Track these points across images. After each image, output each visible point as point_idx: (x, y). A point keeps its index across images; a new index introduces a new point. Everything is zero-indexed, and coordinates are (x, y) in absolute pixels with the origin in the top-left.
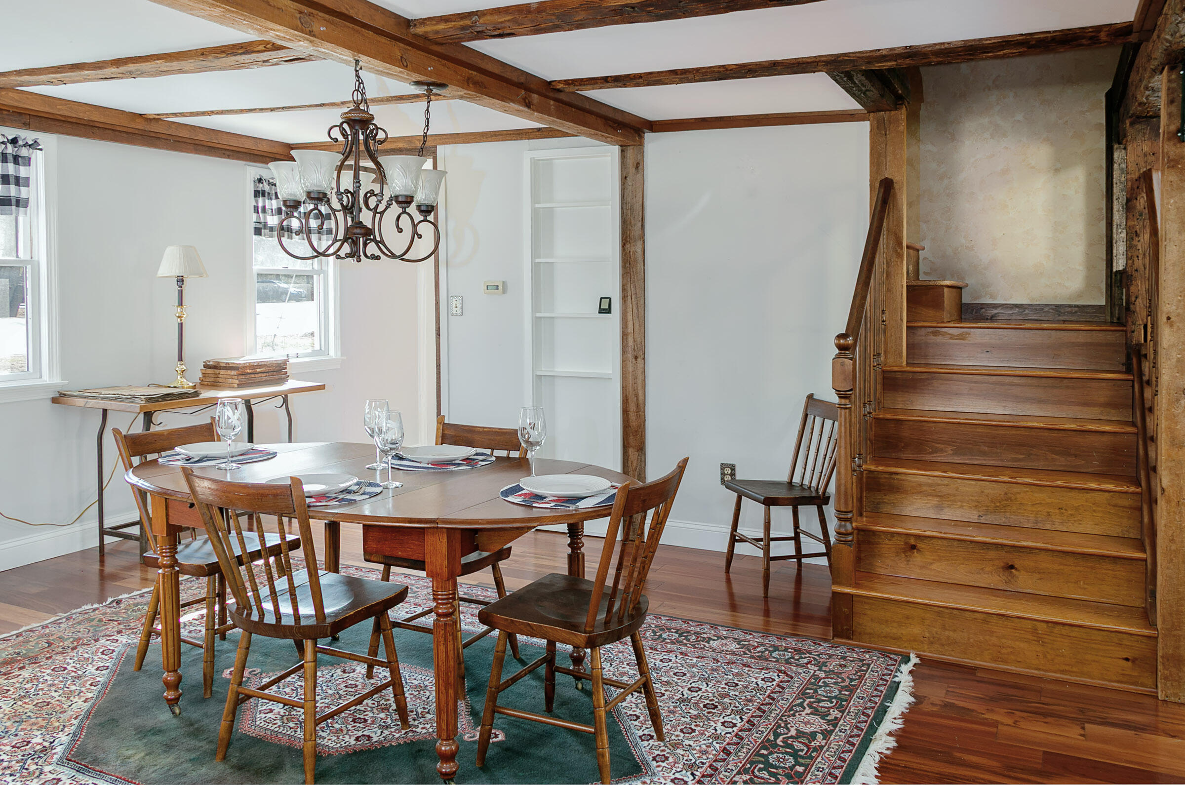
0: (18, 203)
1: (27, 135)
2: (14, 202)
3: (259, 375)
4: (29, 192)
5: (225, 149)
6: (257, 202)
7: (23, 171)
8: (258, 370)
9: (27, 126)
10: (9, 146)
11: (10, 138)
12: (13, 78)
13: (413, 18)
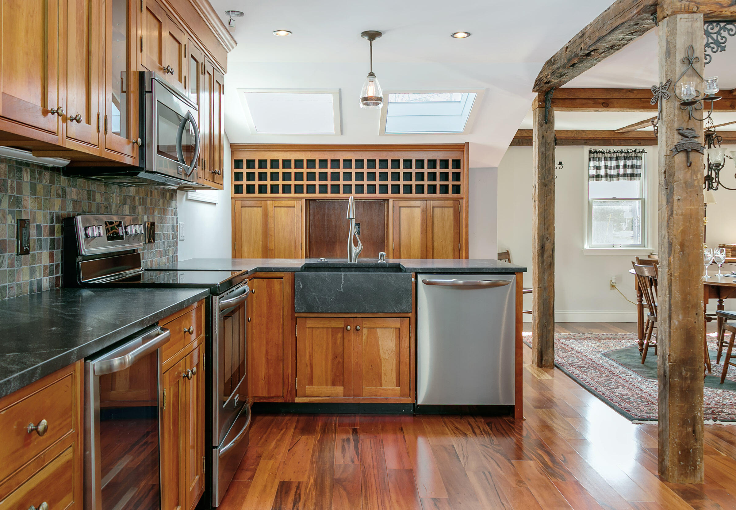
1: (640, 148)
2: (635, 175)
4: (641, 171)
7: (639, 163)
9: (640, 144)
10: (633, 153)
11: (633, 150)
12: (627, 129)
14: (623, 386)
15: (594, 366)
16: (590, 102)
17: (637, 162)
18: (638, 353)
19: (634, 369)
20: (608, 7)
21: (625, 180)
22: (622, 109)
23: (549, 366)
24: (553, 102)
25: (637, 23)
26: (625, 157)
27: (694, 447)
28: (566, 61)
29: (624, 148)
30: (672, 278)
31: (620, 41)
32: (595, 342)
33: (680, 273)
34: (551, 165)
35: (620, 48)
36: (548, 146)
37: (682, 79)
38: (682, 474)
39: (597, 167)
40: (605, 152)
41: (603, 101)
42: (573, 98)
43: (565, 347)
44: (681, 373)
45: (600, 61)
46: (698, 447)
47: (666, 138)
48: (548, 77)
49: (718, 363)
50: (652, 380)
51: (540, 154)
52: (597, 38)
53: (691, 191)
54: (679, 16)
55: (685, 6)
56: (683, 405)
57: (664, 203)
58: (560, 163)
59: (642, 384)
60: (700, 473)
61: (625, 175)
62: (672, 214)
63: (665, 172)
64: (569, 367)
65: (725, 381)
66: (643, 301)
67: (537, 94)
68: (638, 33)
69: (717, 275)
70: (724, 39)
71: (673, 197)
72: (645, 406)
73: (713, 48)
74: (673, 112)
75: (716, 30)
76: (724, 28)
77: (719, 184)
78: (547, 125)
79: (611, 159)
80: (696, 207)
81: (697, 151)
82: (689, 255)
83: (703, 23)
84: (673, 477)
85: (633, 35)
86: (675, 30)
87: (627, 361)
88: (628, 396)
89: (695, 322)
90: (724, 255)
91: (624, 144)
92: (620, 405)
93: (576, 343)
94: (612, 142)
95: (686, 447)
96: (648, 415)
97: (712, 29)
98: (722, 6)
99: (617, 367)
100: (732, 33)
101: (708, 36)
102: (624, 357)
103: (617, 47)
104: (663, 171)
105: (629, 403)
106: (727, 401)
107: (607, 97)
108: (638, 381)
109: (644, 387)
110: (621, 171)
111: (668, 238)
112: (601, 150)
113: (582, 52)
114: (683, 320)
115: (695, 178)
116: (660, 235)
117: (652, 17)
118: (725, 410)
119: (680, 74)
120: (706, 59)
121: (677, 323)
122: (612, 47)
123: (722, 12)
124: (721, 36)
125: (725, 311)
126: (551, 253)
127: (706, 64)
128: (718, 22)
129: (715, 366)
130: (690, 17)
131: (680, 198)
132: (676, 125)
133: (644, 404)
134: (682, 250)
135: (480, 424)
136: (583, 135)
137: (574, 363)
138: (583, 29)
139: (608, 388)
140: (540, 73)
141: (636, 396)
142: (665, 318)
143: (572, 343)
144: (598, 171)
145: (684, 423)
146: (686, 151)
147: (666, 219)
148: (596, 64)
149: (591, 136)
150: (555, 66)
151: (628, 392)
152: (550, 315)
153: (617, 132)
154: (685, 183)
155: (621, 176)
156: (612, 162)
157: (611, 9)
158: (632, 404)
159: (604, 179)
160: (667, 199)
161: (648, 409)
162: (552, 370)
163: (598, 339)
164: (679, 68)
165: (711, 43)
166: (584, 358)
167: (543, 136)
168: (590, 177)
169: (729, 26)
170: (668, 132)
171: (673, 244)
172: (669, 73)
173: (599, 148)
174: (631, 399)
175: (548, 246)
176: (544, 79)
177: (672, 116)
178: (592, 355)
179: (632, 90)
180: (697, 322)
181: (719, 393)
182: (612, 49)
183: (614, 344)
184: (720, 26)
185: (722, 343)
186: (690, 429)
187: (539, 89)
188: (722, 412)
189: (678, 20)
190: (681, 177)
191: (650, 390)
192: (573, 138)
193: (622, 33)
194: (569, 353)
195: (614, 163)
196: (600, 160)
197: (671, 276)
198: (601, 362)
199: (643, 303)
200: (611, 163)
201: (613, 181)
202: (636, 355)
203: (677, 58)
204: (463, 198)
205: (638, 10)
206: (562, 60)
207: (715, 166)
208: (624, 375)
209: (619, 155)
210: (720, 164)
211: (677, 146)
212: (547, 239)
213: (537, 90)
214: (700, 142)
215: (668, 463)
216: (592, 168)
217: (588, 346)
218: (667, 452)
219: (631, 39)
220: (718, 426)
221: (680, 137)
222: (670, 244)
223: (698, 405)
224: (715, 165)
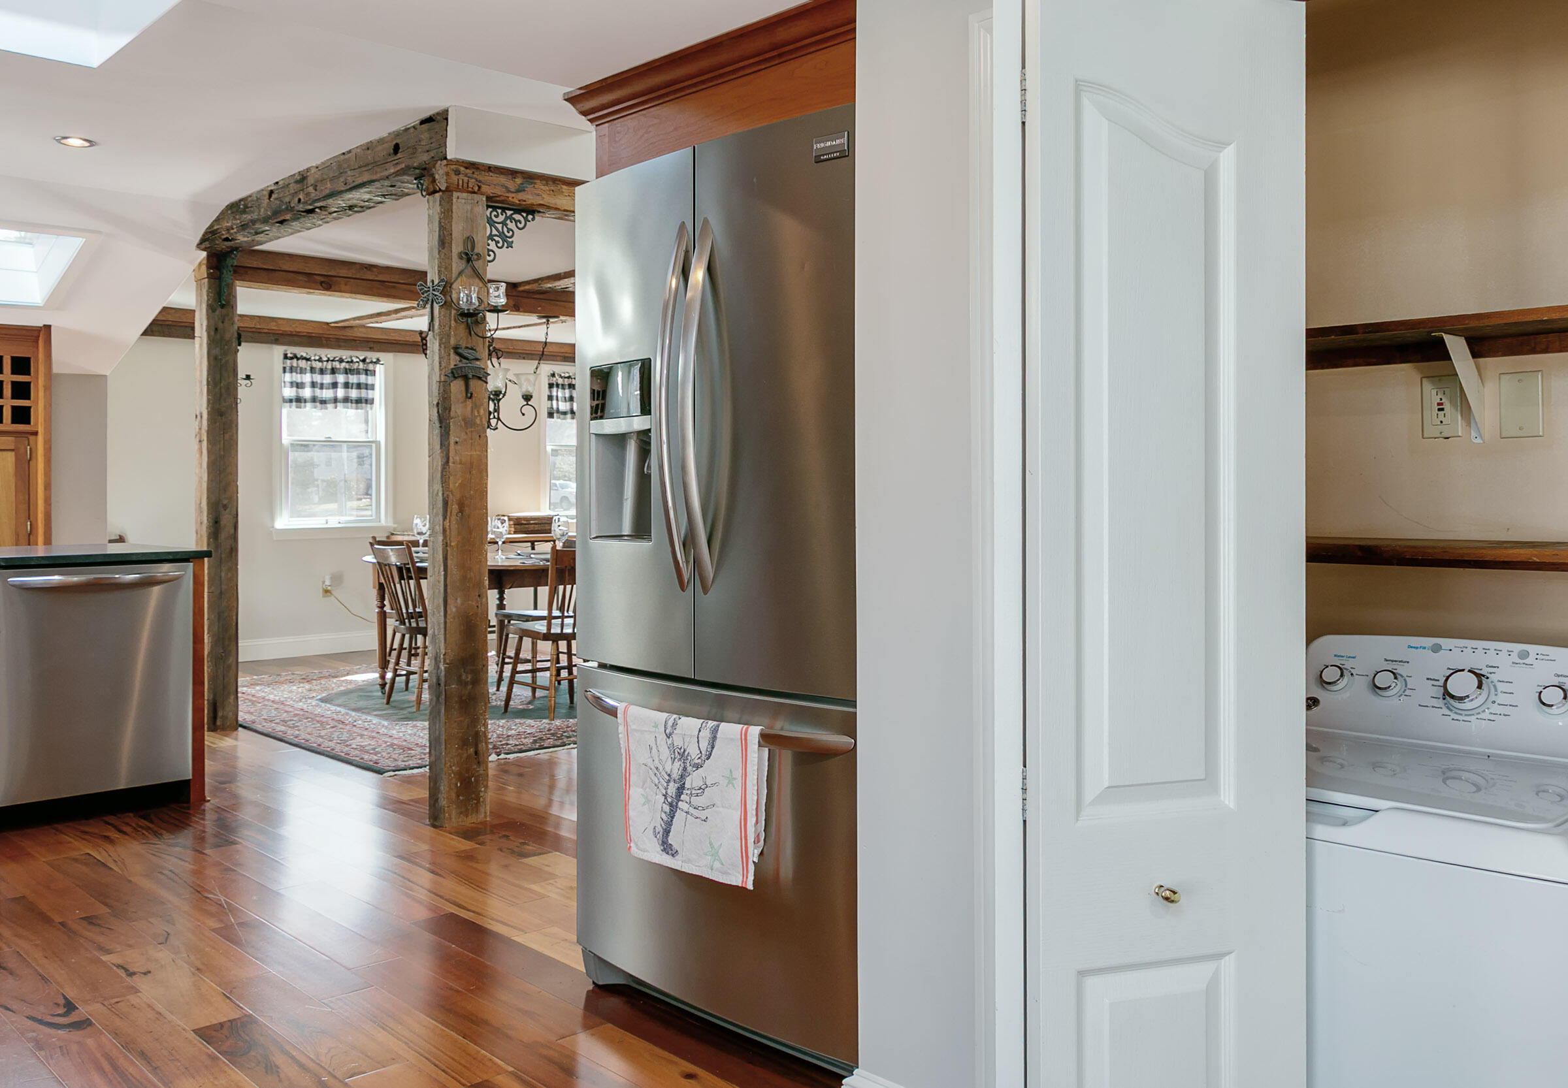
0: (366, 401)
1: (372, 356)
2: (363, 401)
3: (533, 525)
4: (373, 394)
5: (521, 353)
6: (551, 392)
7: (370, 380)
8: (532, 522)
9: (371, 349)
10: (361, 363)
11: (362, 358)
12: (352, 322)
13: (520, 281)
14: (362, 736)
15: (306, 715)
16: (301, 277)
17: (367, 379)
18: (377, 691)
19: (375, 713)
20: (348, 149)
21: (348, 408)
22: (354, 295)
23: (228, 727)
24: (235, 272)
25: (393, 184)
26: (346, 369)
27: (477, 774)
28: (269, 213)
29: (345, 354)
30: (448, 549)
31: (365, 201)
32: (302, 685)
33: (458, 541)
34: (231, 379)
35: (363, 211)
36: (226, 347)
37: (459, 280)
38: (461, 813)
39: (297, 384)
40: (313, 358)
41: (322, 279)
42: (271, 268)
43: (250, 697)
44: (460, 676)
45: (328, 222)
46: (482, 772)
47: (440, 358)
48: (232, 231)
49: (498, 690)
50: (406, 723)
51: (212, 358)
52: (328, 192)
53: (472, 431)
54: (455, 194)
55: (463, 182)
56: (462, 719)
57: (438, 447)
58: (248, 377)
59: (390, 729)
60: (484, 806)
61: (346, 400)
62: (447, 462)
63: (438, 404)
64: (265, 724)
65: (509, 710)
66: (385, 605)
67: (204, 254)
68: (393, 197)
69: (497, 557)
70: (511, 232)
71: (448, 438)
72: (400, 755)
73: (498, 242)
74: (449, 323)
75: (501, 218)
76: (511, 218)
77: (499, 422)
78: (224, 311)
79: (322, 371)
80: (478, 453)
81: (480, 378)
82: (469, 516)
83: (485, 207)
84: (451, 818)
85: (385, 198)
86: (450, 212)
87: (362, 704)
88: (372, 747)
89: (477, 607)
90: (505, 528)
91: (345, 347)
92: (362, 759)
93: (267, 690)
94: (325, 342)
95: (467, 775)
96: (407, 764)
97: (497, 216)
98: (509, 191)
99: (347, 714)
100: (520, 226)
101: (491, 226)
102: (356, 699)
103: (359, 209)
104: (435, 403)
105: (376, 754)
106: (513, 732)
107: (329, 274)
108: (383, 726)
109: (394, 732)
110: (341, 393)
111: (443, 494)
112: (304, 355)
113: (301, 206)
114: (462, 604)
115: (476, 414)
116: (431, 490)
117: (415, 181)
118: (510, 742)
119: (457, 274)
120: (489, 255)
121: (454, 610)
122: (351, 208)
123: (508, 197)
124: (507, 228)
125: (507, 611)
126: (232, 531)
127: (489, 262)
128: (504, 209)
129: (495, 694)
130: (469, 198)
131: (458, 440)
132: (453, 342)
133: (397, 752)
134: (461, 510)
135: (127, 820)
136: (273, 326)
137: (274, 717)
138: (302, 169)
139: (339, 741)
140: (215, 221)
141: (384, 745)
142: (438, 606)
143: (260, 690)
144: (300, 390)
145: (465, 743)
146: (466, 378)
147: (440, 469)
148: (320, 225)
149: (288, 329)
150: (247, 217)
151: (371, 742)
152: (230, 639)
153: (333, 325)
154: (464, 420)
155: (340, 402)
156: (325, 376)
157: (353, 153)
158: (379, 755)
159: (309, 405)
160: (441, 441)
161: (405, 757)
162: (235, 733)
163: (306, 679)
164: (457, 265)
165: (496, 235)
166: (287, 708)
167: (216, 329)
168: (285, 401)
169: (517, 217)
170: (442, 349)
171: (449, 503)
172: (443, 269)
173: (301, 351)
174: (377, 750)
175: (225, 519)
176: (224, 233)
177: (447, 328)
178: (301, 704)
179: (370, 267)
180: (479, 606)
181: (501, 724)
182: (350, 209)
183: (335, 683)
184: (506, 213)
185: (503, 659)
186: (472, 750)
187: (209, 248)
188: (507, 744)
189: (454, 200)
190: (459, 412)
191: (404, 735)
192: (254, 330)
193: (369, 193)
194: (260, 705)
195: (327, 379)
196: (302, 371)
197: (447, 546)
198: (319, 710)
199: (385, 609)
200: (322, 379)
201: (326, 408)
202: (375, 694)
203: (453, 251)
204: (36, 433)
205: (396, 169)
206: (262, 210)
207: (493, 395)
208: (360, 722)
209: (337, 365)
210: (501, 392)
211: (454, 371)
212: (225, 507)
213: (206, 248)
214: (483, 367)
215: (443, 802)
216: (288, 385)
217: (291, 692)
218: (442, 788)
219: (381, 202)
220: (503, 761)
221: (458, 358)
222: (446, 503)
223: (481, 717)
224: (493, 393)
